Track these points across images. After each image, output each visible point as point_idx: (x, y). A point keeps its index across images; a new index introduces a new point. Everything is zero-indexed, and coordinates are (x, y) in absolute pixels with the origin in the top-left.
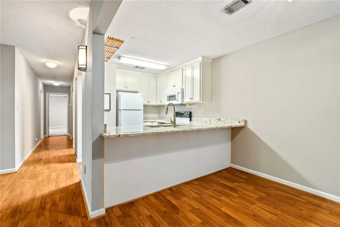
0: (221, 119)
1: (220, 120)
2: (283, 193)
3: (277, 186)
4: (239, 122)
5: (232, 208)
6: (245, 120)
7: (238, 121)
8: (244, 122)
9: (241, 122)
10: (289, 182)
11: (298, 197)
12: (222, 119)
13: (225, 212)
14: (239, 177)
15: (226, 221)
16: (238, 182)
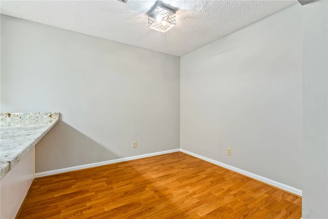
0: (12, 114)
1: (9, 115)
2: (110, 171)
3: (100, 169)
4: (51, 116)
5: (109, 203)
6: (59, 113)
7: (49, 115)
8: (58, 115)
9: (53, 116)
10: (105, 162)
11: (118, 168)
12: (17, 114)
13: (112, 210)
14: (63, 180)
15: (124, 213)
16: (73, 185)
